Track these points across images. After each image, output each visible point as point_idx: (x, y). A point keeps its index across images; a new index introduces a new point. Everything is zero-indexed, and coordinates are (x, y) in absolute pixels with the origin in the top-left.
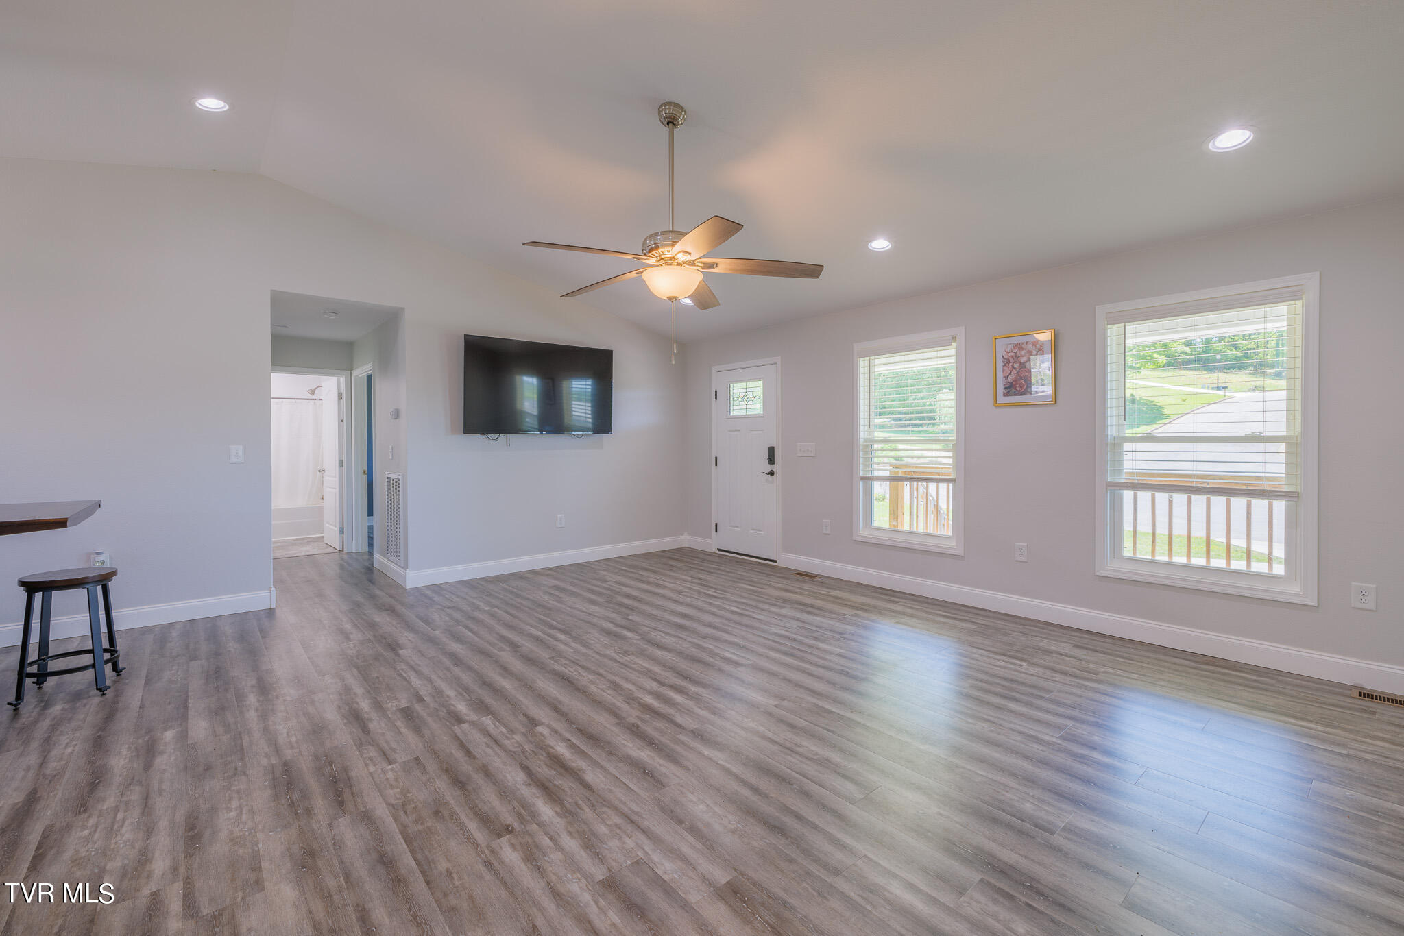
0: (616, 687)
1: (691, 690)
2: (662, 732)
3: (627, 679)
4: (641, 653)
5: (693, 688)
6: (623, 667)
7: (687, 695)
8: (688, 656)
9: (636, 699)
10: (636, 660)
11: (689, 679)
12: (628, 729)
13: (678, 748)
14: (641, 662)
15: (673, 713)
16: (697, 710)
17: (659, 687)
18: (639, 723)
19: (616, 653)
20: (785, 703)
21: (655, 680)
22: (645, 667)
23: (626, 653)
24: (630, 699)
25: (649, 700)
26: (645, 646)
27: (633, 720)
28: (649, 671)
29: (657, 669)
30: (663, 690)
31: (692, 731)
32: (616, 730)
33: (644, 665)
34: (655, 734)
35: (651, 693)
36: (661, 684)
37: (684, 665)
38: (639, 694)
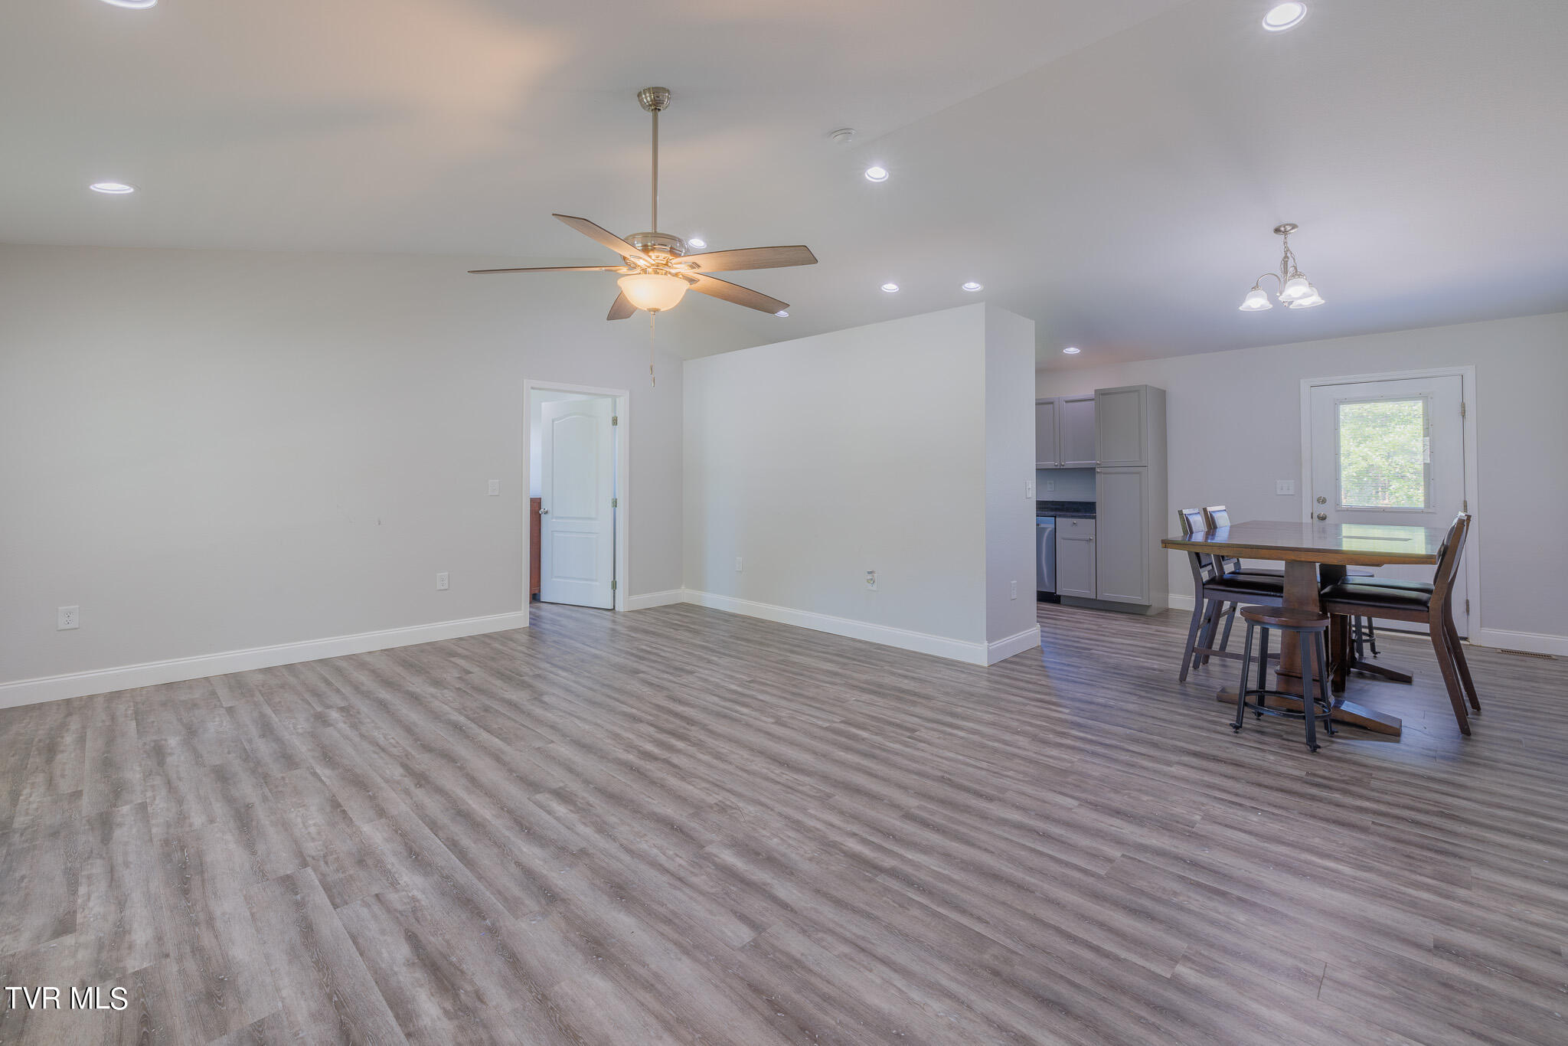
0: (718, 756)
1: (634, 755)
2: (667, 721)
3: (710, 766)
4: (698, 809)
5: (631, 757)
6: (718, 783)
7: (639, 751)
8: (626, 807)
9: (694, 745)
10: (703, 795)
11: (631, 768)
12: (695, 722)
13: (655, 712)
14: (696, 791)
15: (656, 734)
16: (631, 736)
17: (670, 757)
18: (687, 726)
19: (738, 808)
20: (539, 744)
21: (675, 766)
22: (689, 783)
23: (723, 808)
24: (700, 745)
25: (680, 745)
26: (693, 825)
27: (693, 728)
28: (683, 779)
29: (673, 781)
30: (665, 754)
31: (641, 722)
32: (706, 722)
33: (691, 787)
34: (672, 719)
35: (679, 751)
36: (667, 762)
37: (635, 790)
38: (692, 750)
